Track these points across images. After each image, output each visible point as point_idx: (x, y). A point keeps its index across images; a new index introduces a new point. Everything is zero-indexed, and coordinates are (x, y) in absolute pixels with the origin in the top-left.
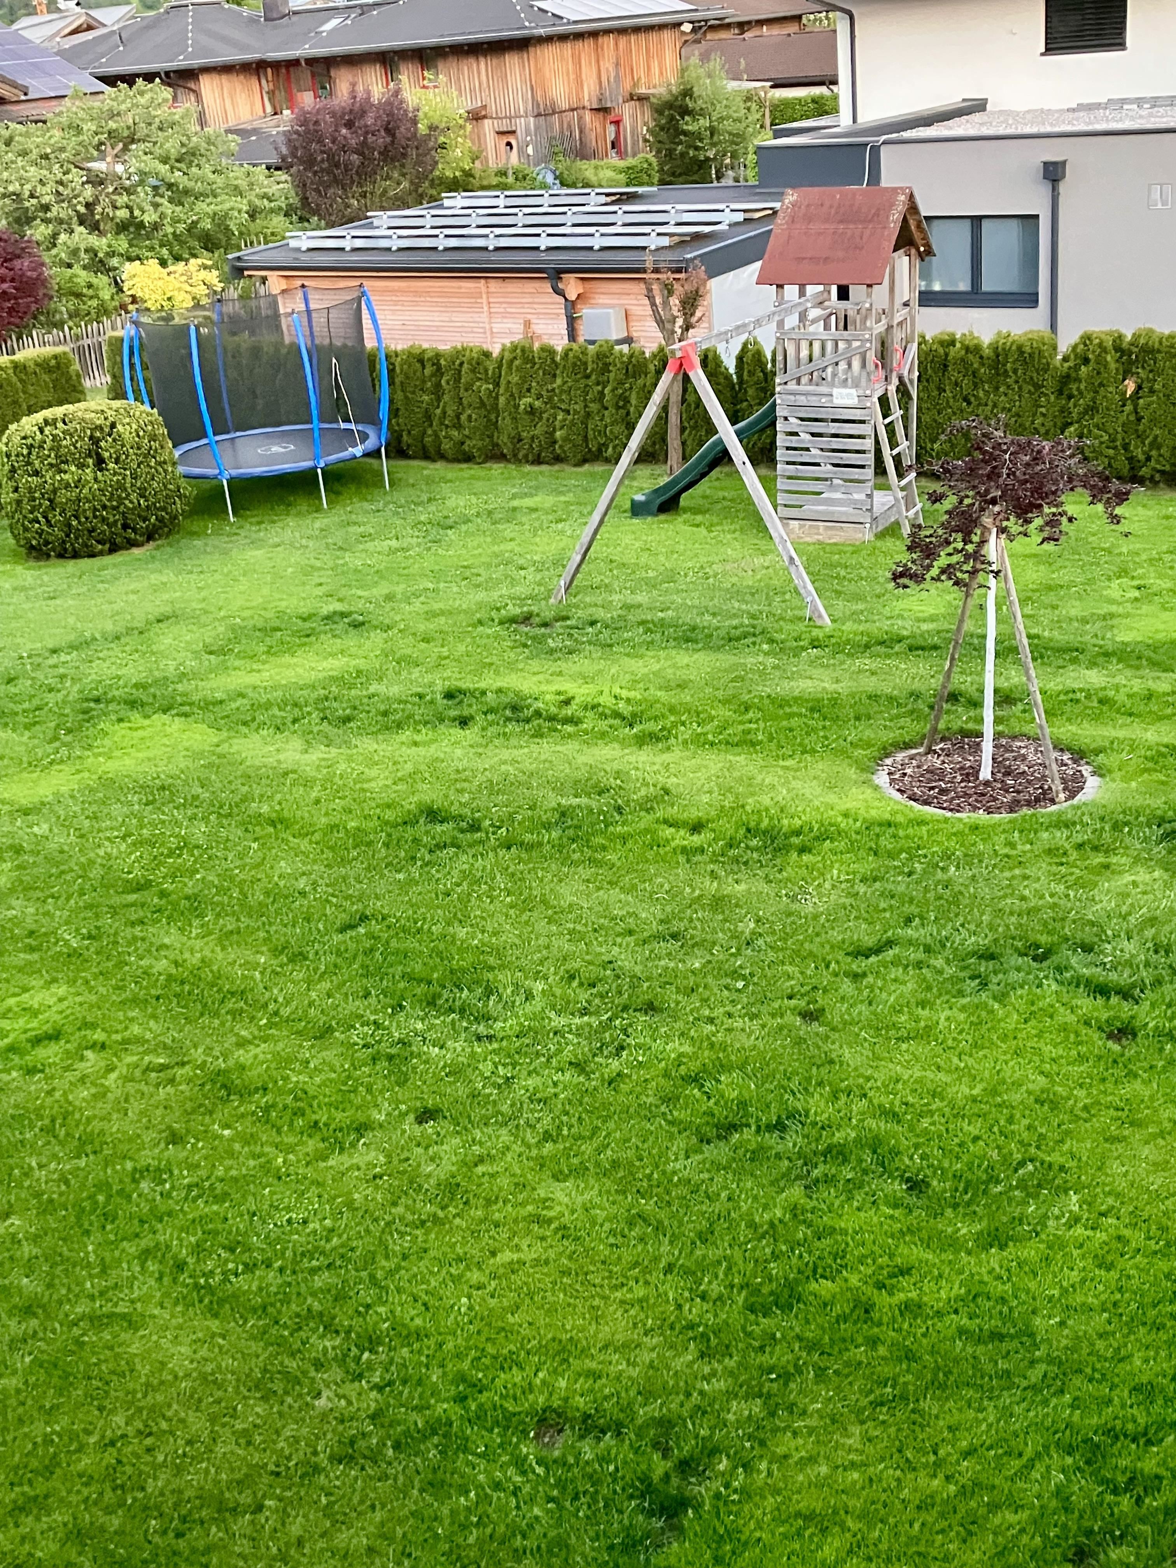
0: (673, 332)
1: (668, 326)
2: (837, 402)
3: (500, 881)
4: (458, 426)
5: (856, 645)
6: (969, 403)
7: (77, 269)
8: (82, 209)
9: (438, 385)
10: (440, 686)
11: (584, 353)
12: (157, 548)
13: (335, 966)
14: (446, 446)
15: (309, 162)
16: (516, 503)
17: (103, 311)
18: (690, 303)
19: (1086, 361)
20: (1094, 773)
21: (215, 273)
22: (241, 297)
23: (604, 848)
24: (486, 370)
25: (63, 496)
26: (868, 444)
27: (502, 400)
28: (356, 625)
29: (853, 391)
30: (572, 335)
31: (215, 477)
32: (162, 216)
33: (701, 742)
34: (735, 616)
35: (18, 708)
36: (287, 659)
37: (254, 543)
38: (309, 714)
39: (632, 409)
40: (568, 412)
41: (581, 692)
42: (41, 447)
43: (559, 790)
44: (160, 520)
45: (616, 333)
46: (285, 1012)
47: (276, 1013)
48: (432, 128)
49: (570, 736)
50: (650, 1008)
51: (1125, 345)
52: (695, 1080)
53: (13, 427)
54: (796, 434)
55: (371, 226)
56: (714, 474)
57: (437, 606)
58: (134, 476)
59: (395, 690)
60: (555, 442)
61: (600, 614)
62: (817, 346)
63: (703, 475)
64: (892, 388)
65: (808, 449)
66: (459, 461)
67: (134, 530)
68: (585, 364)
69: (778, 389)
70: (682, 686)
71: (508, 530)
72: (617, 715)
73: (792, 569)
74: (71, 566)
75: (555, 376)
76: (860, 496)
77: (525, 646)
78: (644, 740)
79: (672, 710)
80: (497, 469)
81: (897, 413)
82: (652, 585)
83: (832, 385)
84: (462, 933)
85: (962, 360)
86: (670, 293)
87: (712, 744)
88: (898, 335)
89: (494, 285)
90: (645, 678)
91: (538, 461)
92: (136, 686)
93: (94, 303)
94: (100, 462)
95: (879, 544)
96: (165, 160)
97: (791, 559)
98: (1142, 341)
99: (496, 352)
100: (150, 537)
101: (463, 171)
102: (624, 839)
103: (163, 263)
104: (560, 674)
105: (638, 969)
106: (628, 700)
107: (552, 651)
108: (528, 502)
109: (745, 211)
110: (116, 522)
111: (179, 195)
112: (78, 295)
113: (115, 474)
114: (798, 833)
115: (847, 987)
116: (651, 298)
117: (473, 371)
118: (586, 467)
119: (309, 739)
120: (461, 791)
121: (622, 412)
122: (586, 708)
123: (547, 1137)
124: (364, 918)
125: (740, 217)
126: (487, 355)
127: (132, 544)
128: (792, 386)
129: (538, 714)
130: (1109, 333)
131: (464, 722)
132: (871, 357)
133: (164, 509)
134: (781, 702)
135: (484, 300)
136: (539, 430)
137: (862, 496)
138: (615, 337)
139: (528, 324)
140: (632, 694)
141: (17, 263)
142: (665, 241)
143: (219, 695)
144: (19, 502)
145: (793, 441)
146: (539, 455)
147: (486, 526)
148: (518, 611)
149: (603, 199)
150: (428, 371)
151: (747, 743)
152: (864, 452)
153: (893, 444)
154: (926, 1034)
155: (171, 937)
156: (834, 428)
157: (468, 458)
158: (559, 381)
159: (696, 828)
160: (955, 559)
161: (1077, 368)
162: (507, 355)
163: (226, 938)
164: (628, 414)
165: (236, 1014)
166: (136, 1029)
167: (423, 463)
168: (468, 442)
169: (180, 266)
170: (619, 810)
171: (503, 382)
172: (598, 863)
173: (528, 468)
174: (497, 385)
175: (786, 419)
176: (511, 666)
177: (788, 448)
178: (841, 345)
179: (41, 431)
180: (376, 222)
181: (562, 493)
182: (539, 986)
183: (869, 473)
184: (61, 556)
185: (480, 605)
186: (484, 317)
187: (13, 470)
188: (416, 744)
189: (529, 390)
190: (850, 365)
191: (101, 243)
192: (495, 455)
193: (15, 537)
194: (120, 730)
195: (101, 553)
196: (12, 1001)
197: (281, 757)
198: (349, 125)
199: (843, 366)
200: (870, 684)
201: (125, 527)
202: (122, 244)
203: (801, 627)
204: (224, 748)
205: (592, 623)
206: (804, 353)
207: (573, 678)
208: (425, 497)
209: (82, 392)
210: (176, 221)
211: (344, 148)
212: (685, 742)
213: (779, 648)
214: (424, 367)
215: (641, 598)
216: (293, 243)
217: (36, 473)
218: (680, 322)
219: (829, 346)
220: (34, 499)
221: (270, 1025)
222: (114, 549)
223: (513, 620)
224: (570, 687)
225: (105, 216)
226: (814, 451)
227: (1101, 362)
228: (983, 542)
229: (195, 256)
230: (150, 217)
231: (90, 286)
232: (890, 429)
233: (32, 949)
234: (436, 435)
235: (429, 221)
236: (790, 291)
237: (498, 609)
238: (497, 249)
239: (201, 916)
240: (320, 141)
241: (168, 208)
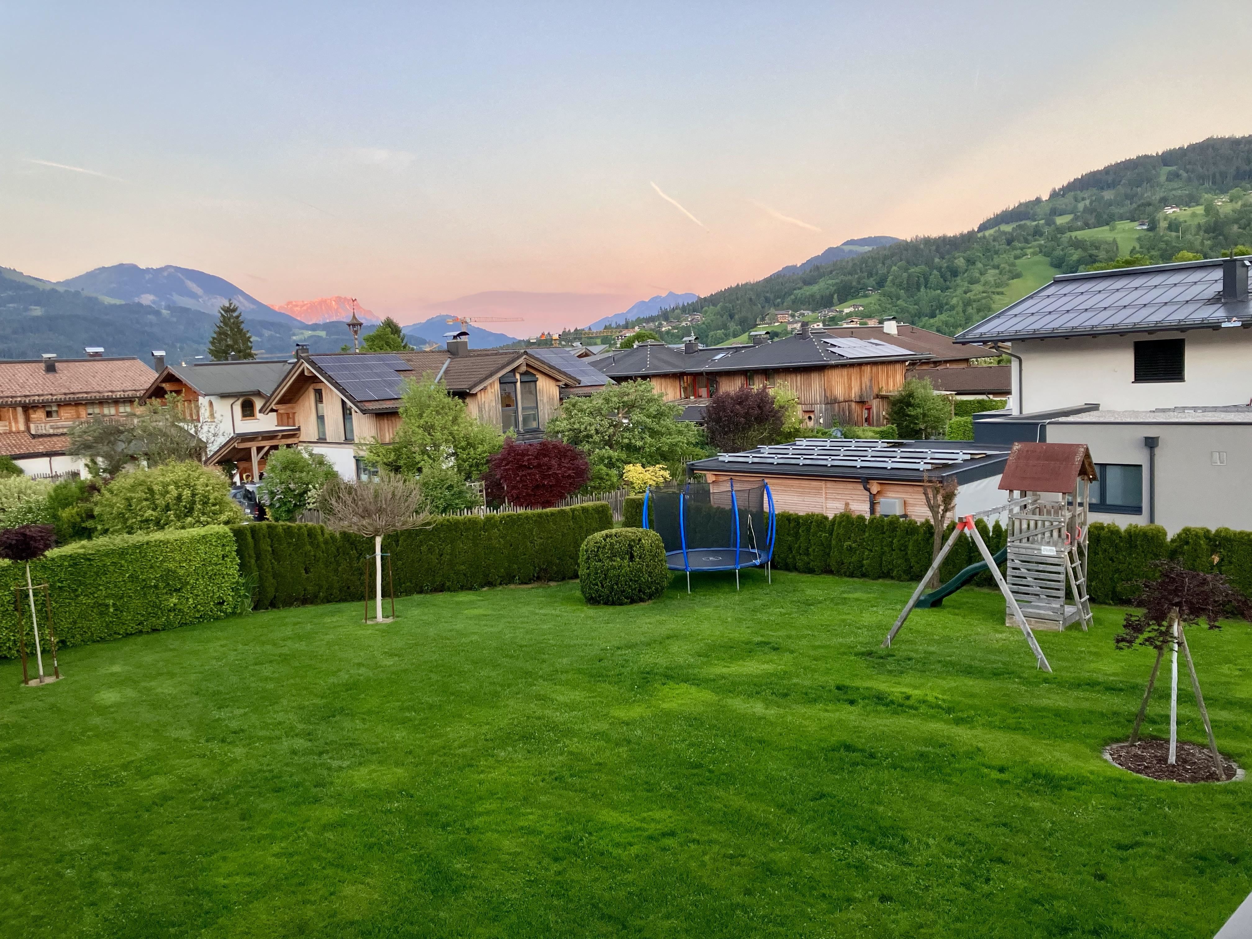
0: (938, 512)
1: (936, 509)
2: (1044, 553)
3: (896, 785)
4: (808, 554)
5: (1072, 684)
6: (1113, 561)
7: (602, 466)
8: (607, 438)
9: (797, 533)
10: (832, 684)
11: (883, 521)
12: (654, 603)
13: (814, 817)
14: (799, 564)
15: (718, 420)
16: (845, 595)
17: (612, 487)
18: (949, 498)
19: (1187, 543)
20: (1240, 767)
21: (668, 472)
22: (678, 485)
23: (950, 775)
24: (825, 526)
25: (612, 573)
26: (1062, 577)
27: (834, 542)
28: (775, 649)
29: (1054, 548)
30: (872, 511)
31: (683, 570)
32: (645, 443)
33: (991, 726)
34: (994, 662)
35: (611, 673)
36: (741, 662)
37: (705, 605)
38: (765, 690)
39: (909, 552)
40: (871, 551)
41: (916, 693)
42: (604, 548)
43: (916, 742)
44: (657, 589)
45: (898, 511)
46: (792, 836)
47: (787, 837)
48: (781, 407)
49: (914, 715)
50: (1000, 860)
51: (1211, 536)
52: (1036, 902)
53: (590, 537)
54: (1019, 569)
55: (759, 452)
56: (964, 588)
57: (817, 644)
58: (647, 566)
59: (807, 683)
60: (862, 566)
61: (913, 655)
62: (1032, 524)
63: (958, 588)
64: (1075, 549)
65: (1025, 578)
66: (805, 572)
67: (644, 593)
68: (883, 526)
69: (1009, 544)
70: (972, 696)
71: (846, 609)
72: (939, 707)
73: (1029, 639)
74: (611, 609)
75: (864, 531)
76: (1056, 605)
77: (874, 667)
78: (958, 721)
79: (971, 707)
80: (829, 578)
81: (1078, 563)
82: (938, 642)
83: (1041, 544)
84: (881, 809)
85: (1109, 538)
86: (938, 492)
87: (1000, 728)
88: (1078, 521)
89: (829, 484)
90: (950, 689)
91: (852, 575)
92: (666, 668)
93: (609, 483)
94: (632, 558)
95: (1069, 633)
96: (648, 416)
97: (1028, 634)
98: (1223, 534)
99: (831, 517)
100: (650, 598)
101: (795, 428)
102: (962, 771)
103: (643, 466)
104: (899, 684)
105: (988, 839)
106: (944, 700)
107: (890, 672)
108: (851, 596)
109: (971, 454)
110: (635, 589)
111: (654, 433)
112: (601, 479)
113: (639, 564)
114: (1065, 778)
115: (1117, 864)
116: (926, 494)
117: (818, 526)
118: (880, 580)
119: (768, 704)
120: (859, 737)
121: (904, 553)
122: (919, 702)
123: (957, 920)
124: (822, 796)
125: (968, 457)
126: (826, 518)
127: (642, 600)
128: (1017, 543)
129: (892, 702)
130: (1202, 529)
131: (852, 702)
132: (1064, 531)
133: (658, 584)
134: (1037, 710)
135: (824, 492)
136: (854, 559)
137: (1058, 606)
138: (898, 514)
139: (847, 504)
140: (945, 697)
141: (576, 462)
142: (929, 467)
143: (712, 677)
144: (589, 575)
145: (1017, 573)
146: (853, 573)
147: (832, 605)
148: (864, 650)
149: (886, 445)
150: (792, 525)
151: (1017, 728)
152: (1059, 581)
153: (1076, 578)
154: (1173, 895)
155: (721, 793)
156: (1041, 567)
157: (811, 571)
158: (867, 534)
159: (1002, 770)
160: (1152, 635)
161: (1181, 547)
162: (838, 519)
163: (751, 797)
164: (907, 554)
165: (765, 835)
166: (715, 836)
167: (786, 573)
168: (812, 563)
169: (651, 469)
170: (953, 756)
171: (835, 533)
172: (948, 782)
173: (846, 579)
174: (831, 534)
175: (1013, 560)
176: (870, 677)
177: (1013, 576)
178: (1047, 524)
179: (605, 540)
180: (762, 451)
181: (870, 593)
182: (931, 841)
183: (1062, 594)
184: (606, 603)
185: (841, 645)
186: (823, 500)
187: (588, 558)
188: (826, 711)
189: (849, 538)
190: (1052, 535)
191: (614, 454)
192: (828, 571)
193: (583, 592)
194: (666, 689)
195: (626, 604)
196: (645, 815)
197: (755, 710)
198: (740, 403)
199: (1047, 534)
200: (1086, 705)
201: (640, 591)
202: (624, 456)
203: (1035, 672)
204: (723, 703)
205: (910, 659)
206: (1025, 526)
207: (906, 685)
208: (791, 589)
209: (612, 524)
210: (651, 446)
211: (736, 415)
212: (983, 725)
213: (1026, 682)
214: (790, 523)
215: (932, 649)
216: (721, 459)
217: (600, 560)
218: (942, 507)
219: (1040, 523)
220: (597, 573)
221: (784, 843)
222: (633, 602)
223: (863, 654)
224: (909, 691)
225: (618, 443)
226: (1029, 579)
227: (1197, 544)
228: (1170, 626)
229: (659, 463)
230: (639, 443)
231: (607, 475)
232: (1074, 569)
233: (648, 791)
234: (794, 557)
235: (791, 452)
236: (1017, 494)
237: (853, 648)
238: (832, 466)
239: (733, 784)
240: (724, 411)
241: (649, 440)
